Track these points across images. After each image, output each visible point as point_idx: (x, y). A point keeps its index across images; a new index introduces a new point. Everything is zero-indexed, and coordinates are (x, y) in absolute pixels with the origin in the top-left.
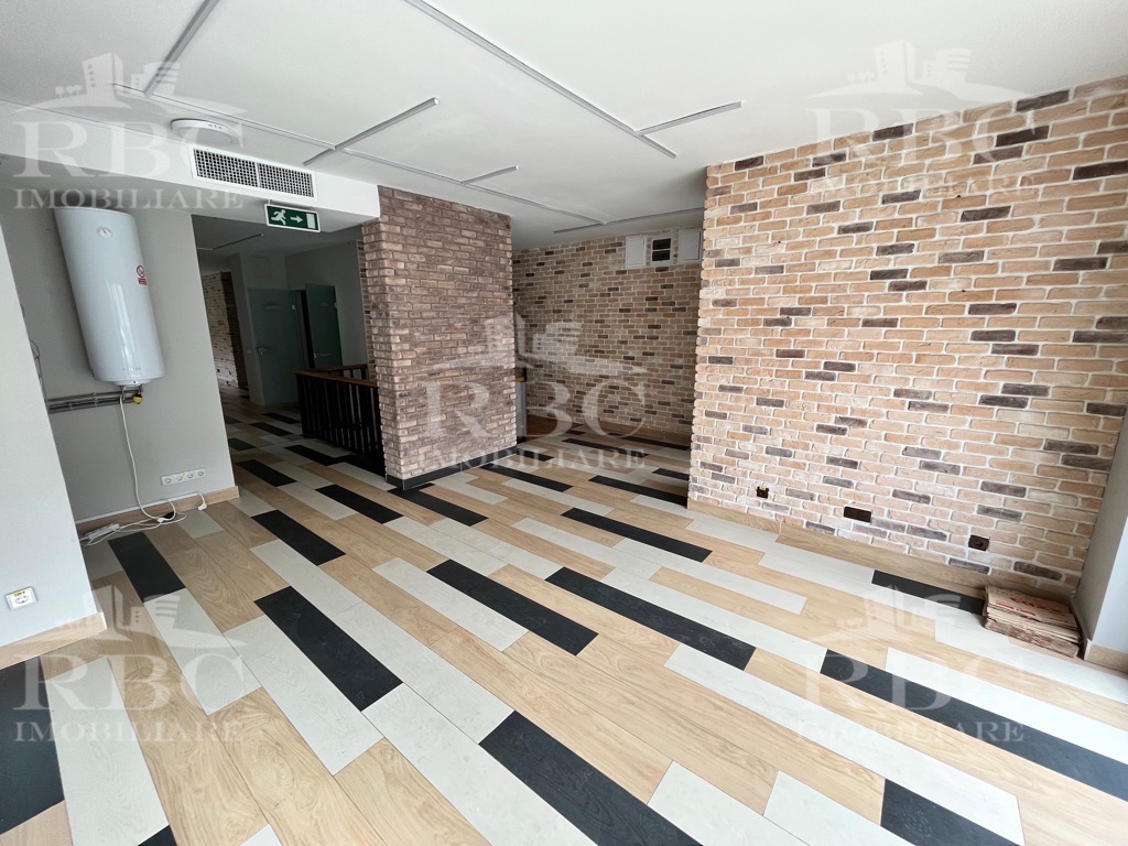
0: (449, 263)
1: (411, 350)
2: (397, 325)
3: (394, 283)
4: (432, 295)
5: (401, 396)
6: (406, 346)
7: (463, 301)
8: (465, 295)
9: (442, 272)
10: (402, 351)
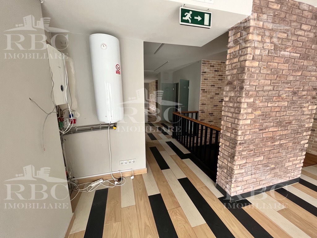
0: (288, 50)
1: (252, 113)
2: (247, 96)
3: (251, 65)
4: (272, 74)
5: (240, 144)
6: (250, 110)
7: (291, 78)
8: (294, 74)
9: (283, 57)
10: (247, 113)
